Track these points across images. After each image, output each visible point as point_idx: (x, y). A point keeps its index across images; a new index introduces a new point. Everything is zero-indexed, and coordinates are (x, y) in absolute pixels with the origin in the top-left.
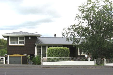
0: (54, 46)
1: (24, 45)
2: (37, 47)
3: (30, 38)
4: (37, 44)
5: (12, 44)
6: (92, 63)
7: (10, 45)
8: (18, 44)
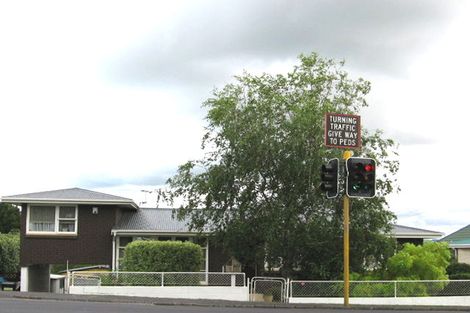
0: (178, 238)
1: (75, 233)
2: (118, 240)
3: (95, 210)
4: (114, 232)
5: (36, 230)
6: (239, 294)
7: (28, 232)
8: (56, 231)
